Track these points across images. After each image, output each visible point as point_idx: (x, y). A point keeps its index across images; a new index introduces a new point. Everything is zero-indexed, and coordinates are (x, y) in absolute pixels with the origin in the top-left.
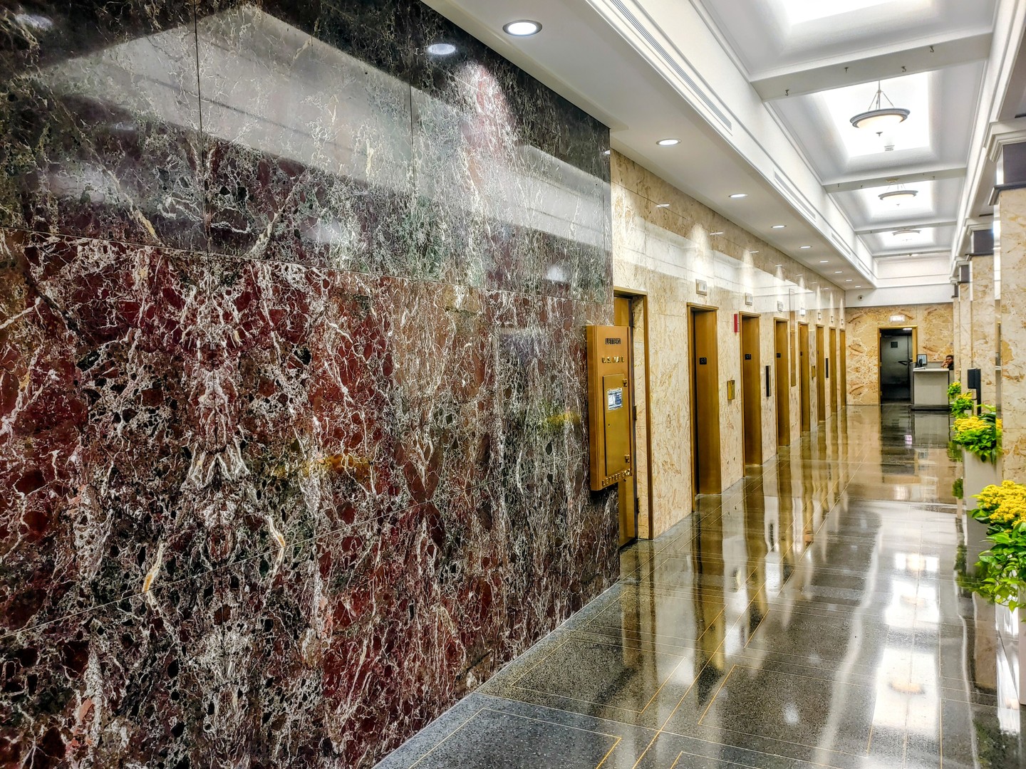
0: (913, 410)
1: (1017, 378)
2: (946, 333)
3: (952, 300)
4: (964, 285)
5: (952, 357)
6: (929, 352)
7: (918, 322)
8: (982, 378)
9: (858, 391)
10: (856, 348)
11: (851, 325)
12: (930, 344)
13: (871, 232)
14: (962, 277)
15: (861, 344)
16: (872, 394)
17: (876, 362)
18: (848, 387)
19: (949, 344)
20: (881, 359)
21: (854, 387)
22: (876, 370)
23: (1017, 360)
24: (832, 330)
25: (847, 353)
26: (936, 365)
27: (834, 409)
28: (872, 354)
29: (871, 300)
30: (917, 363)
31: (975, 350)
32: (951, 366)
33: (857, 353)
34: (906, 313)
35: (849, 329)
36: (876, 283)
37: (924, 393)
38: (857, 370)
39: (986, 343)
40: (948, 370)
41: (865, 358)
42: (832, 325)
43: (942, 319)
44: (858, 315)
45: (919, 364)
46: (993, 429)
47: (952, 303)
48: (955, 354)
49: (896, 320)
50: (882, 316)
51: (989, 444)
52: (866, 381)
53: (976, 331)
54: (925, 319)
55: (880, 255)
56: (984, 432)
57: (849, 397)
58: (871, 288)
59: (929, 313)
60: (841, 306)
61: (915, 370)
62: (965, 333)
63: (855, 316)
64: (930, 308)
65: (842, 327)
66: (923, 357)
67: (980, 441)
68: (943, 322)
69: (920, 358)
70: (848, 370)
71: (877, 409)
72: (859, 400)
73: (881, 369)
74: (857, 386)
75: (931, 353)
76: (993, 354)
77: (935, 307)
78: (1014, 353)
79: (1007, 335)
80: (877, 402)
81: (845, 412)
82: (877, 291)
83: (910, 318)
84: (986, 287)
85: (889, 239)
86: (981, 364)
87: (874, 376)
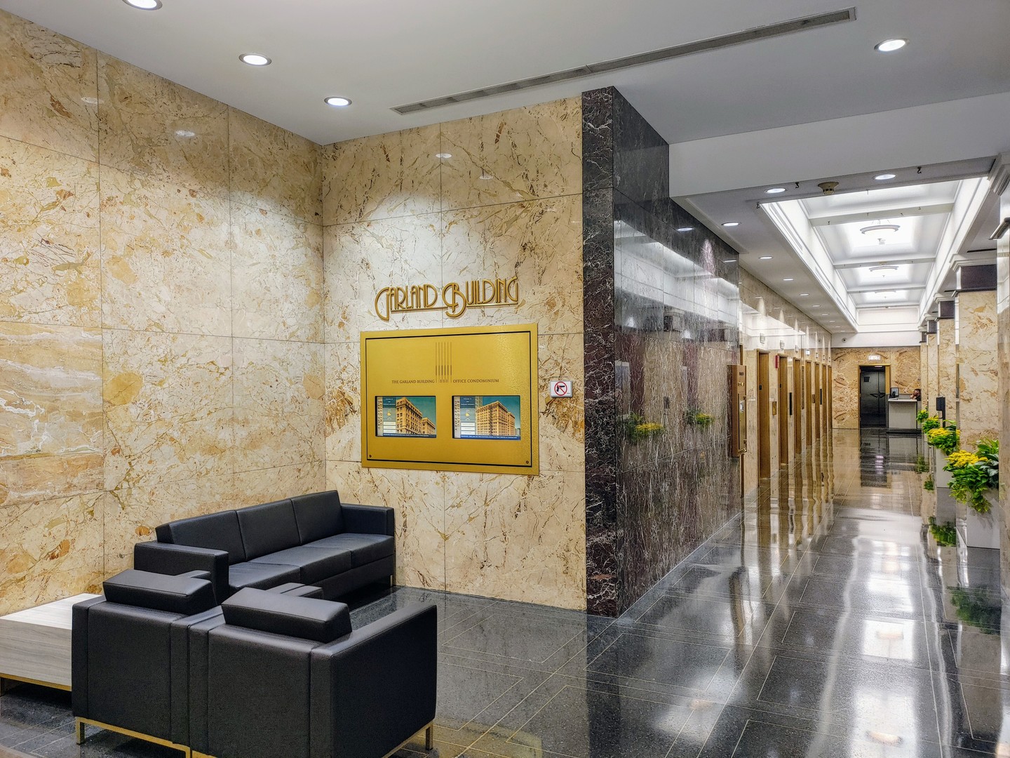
0: (888, 433)
1: (968, 400)
2: (914, 370)
3: (920, 344)
4: (931, 335)
5: (919, 390)
6: (900, 386)
7: (892, 361)
8: (946, 404)
9: (841, 418)
10: (840, 381)
11: (836, 362)
12: (901, 380)
13: (860, 292)
14: (929, 329)
15: (844, 378)
16: (853, 420)
17: (857, 393)
18: (833, 413)
19: (917, 380)
20: (860, 391)
21: (839, 414)
22: (856, 399)
23: (969, 390)
24: (824, 366)
25: (833, 385)
26: (906, 397)
27: (825, 431)
28: (853, 386)
29: (854, 342)
30: (890, 395)
31: (941, 384)
32: (919, 398)
33: (840, 385)
34: (882, 354)
35: (835, 366)
36: (858, 329)
37: (897, 419)
38: (841, 400)
39: (949, 379)
40: (916, 400)
41: (848, 390)
42: (824, 362)
43: (911, 359)
44: (842, 354)
45: (893, 395)
46: (954, 434)
47: (920, 346)
48: (922, 388)
49: (873, 359)
50: (862, 355)
51: (951, 444)
52: (848, 409)
53: (942, 371)
54: (897, 359)
55: (861, 307)
56: (948, 437)
57: (834, 421)
58: (853, 332)
59: (901, 354)
60: (829, 347)
61: (890, 400)
62: (932, 372)
63: (839, 355)
64: (901, 351)
65: (829, 364)
66: (896, 390)
67: (946, 442)
68: (912, 362)
69: (893, 390)
70: (833, 399)
71: (857, 432)
72: (842, 425)
73: (860, 399)
74: (841, 413)
75: (902, 386)
76: (954, 387)
77: (905, 349)
78: (967, 385)
79: (963, 375)
80: (857, 426)
81: (831, 435)
82: (857, 335)
83: (886, 358)
84: (949, 340)
85: (870, 296)
86: (945, 394)
87: (855, 405)
